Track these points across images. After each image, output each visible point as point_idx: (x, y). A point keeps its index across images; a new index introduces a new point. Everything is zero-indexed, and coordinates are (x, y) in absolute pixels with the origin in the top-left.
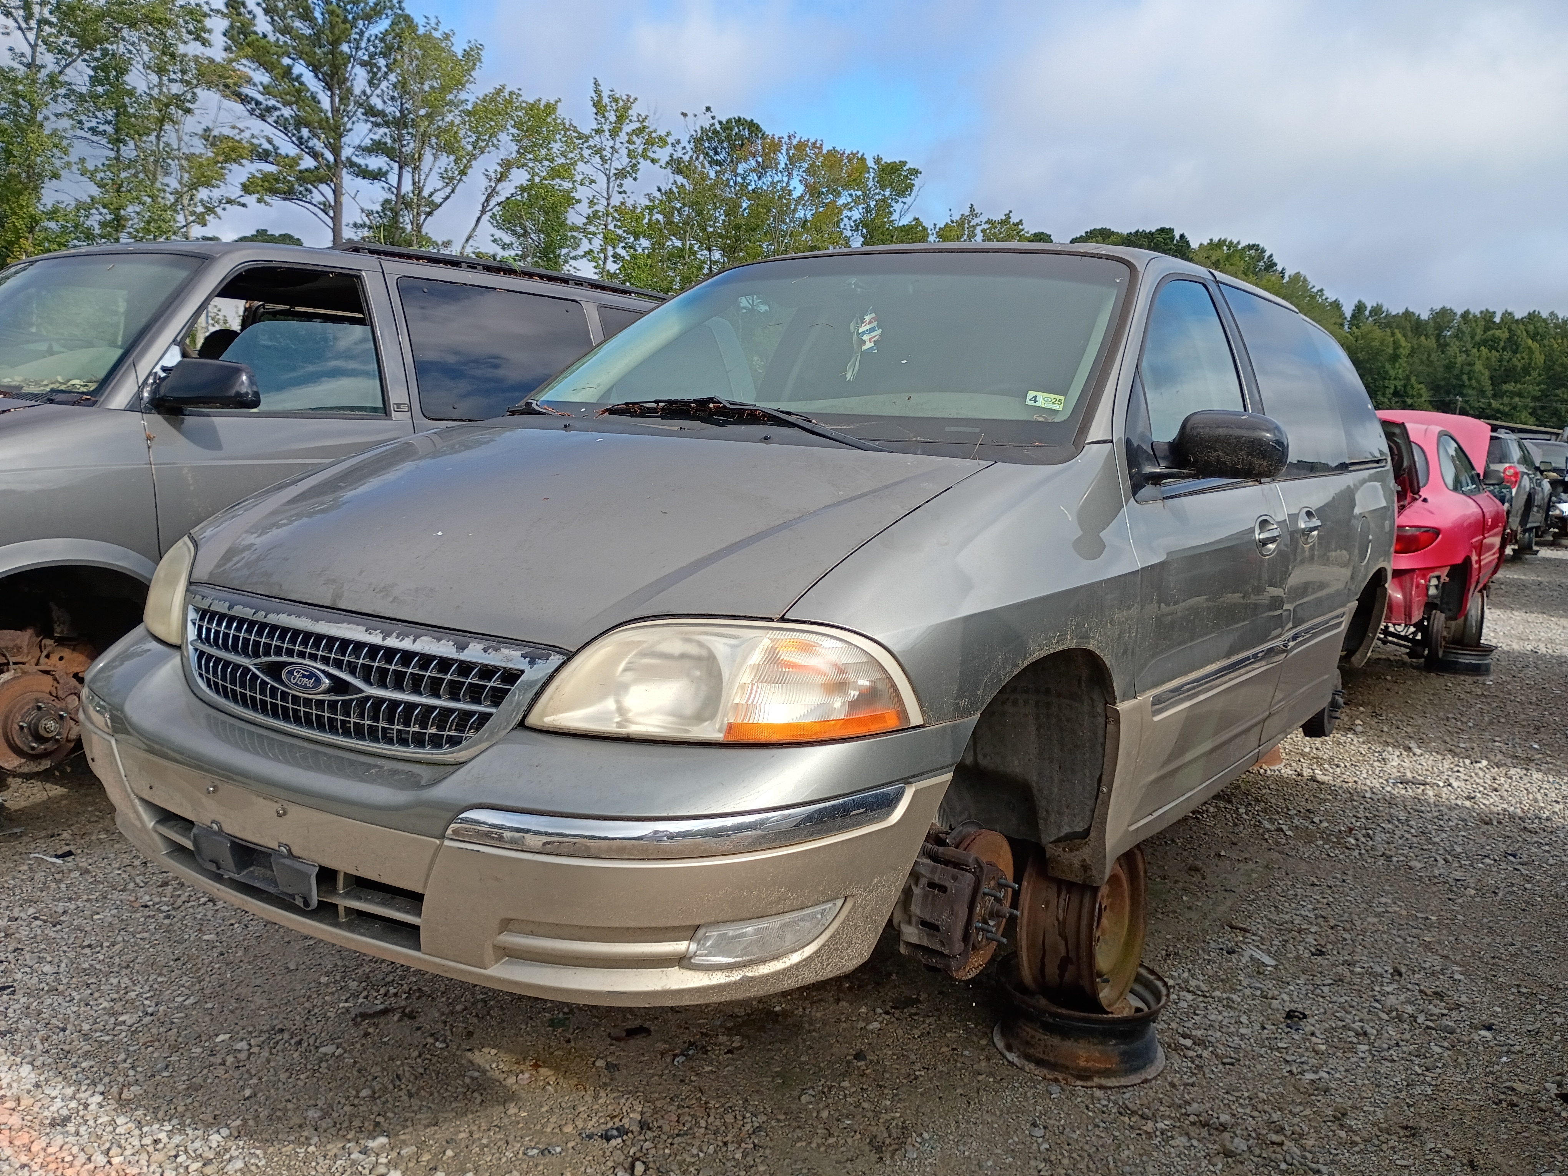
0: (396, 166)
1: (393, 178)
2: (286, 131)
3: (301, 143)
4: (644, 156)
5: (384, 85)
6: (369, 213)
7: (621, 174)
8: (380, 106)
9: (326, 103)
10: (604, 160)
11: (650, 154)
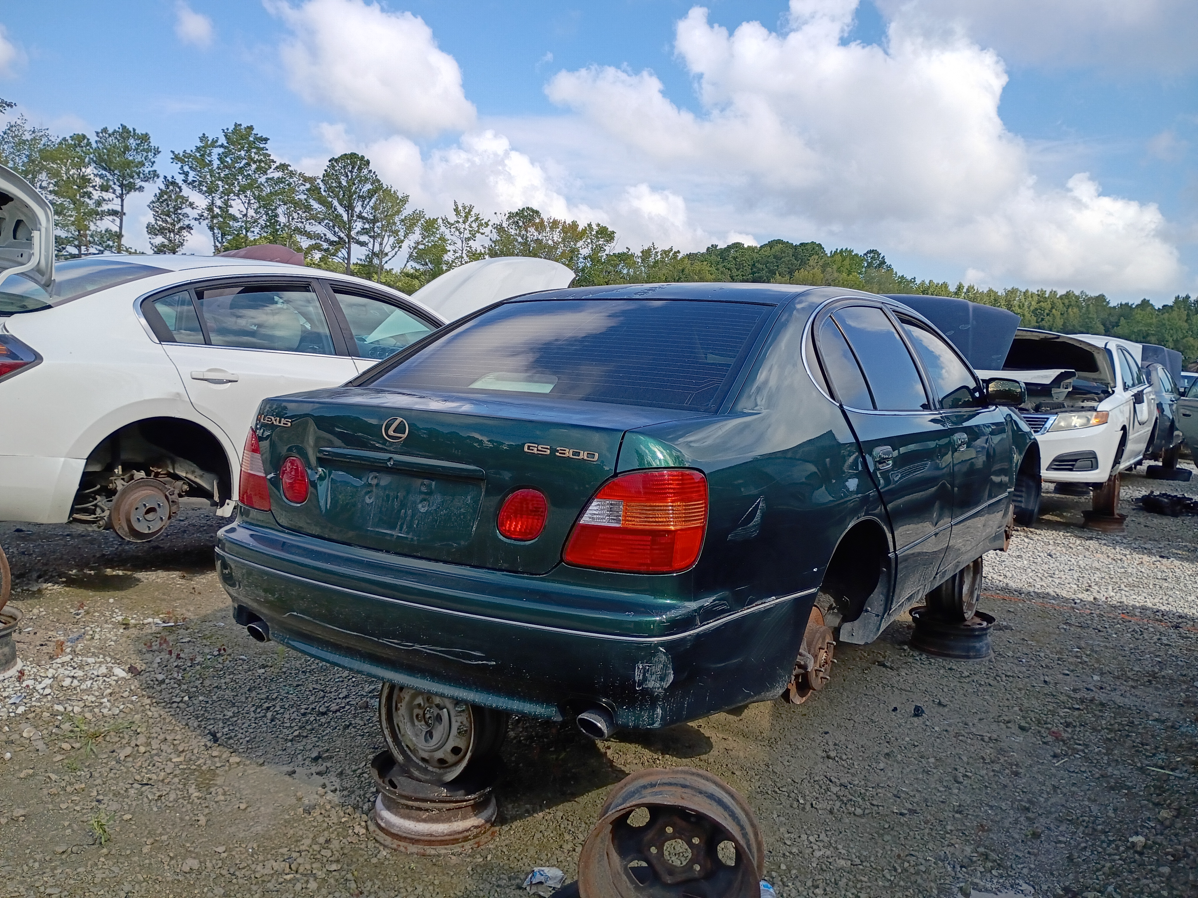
0: (372, 240)
1: (370, 246)
2: (329, 229)
3: (335, 233)
4: (479, 232)
5: (368, 207)
6: (361, 260)
7: (469, 239)
8: (366, 215)
9: (345, 218)
10: (460, 233)
11: (481, 231)
